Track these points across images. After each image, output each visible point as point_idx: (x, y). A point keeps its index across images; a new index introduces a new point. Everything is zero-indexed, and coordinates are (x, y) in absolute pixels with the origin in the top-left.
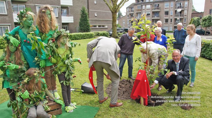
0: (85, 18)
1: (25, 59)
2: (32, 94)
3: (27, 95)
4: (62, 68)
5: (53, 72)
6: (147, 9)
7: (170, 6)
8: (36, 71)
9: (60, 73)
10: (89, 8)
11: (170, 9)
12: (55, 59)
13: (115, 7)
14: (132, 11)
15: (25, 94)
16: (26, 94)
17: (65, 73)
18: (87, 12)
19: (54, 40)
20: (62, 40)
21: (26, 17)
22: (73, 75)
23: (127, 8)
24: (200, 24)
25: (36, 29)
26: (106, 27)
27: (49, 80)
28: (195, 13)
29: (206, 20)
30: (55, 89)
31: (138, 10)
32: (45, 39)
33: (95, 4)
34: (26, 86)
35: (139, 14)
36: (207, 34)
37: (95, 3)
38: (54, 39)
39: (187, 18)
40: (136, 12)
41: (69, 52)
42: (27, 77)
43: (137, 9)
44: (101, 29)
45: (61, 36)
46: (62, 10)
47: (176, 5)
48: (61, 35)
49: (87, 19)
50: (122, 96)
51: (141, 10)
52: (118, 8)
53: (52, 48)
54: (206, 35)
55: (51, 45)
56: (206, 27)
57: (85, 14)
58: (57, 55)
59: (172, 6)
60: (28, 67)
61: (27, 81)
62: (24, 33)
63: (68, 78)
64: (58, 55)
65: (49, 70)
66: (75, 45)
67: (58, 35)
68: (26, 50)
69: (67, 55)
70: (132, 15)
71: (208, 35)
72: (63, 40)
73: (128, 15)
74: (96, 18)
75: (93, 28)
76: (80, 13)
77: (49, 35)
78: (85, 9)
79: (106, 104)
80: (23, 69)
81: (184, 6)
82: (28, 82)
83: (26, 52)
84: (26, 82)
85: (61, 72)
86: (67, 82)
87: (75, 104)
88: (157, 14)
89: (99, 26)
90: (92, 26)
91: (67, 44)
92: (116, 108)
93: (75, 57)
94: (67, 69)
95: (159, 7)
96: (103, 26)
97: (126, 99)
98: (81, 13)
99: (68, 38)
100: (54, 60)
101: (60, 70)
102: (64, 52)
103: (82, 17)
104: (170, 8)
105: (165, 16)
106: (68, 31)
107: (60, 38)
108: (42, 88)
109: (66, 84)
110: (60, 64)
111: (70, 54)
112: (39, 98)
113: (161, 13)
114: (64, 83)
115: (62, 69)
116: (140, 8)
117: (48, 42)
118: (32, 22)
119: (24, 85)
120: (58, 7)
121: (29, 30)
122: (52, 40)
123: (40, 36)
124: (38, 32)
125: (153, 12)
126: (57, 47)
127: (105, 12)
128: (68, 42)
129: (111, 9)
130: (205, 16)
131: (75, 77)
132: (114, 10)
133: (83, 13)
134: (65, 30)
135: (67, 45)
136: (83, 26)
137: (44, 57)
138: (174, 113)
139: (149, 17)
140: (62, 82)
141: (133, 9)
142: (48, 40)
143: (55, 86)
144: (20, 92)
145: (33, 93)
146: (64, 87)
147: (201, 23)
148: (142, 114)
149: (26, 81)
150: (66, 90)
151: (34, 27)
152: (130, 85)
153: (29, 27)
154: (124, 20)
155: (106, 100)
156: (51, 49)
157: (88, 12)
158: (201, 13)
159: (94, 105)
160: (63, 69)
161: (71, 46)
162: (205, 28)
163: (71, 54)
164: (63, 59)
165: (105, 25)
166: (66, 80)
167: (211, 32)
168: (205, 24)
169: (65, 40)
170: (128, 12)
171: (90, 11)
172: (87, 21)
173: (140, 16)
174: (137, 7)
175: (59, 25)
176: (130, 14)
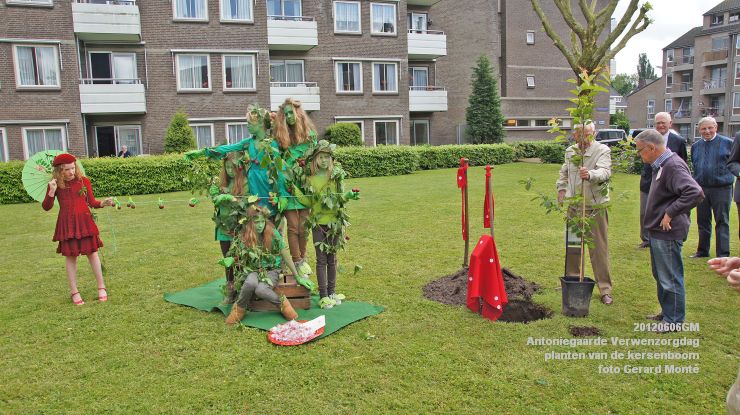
0: (488, 96)
4: (319, 216)
10: (507, 59)
13: (590, 54)
18: (494, 74)
23: (665, 50)
26: (566, 124)
31: (715, 56)
33: (529, 45)
35: (717, 70)
37: (530, 40)
40: (704, 64)
45: (316, 153)
46: (411, 71)
49: (492, 99)
50: (451, 296)
51: (729, 54)
52: (599, 59)
70: (689, 76)
73: (670, 79)
74: (533, 92)
75: (516, 127)
76: (470, 77)
78: (487, 65)
85: (319, 224)
86: (327, 246)
89: (539, 122)
90: (513, 122)
91: (330, 169)
98: (474, 79)
102: (325, 186)
103: (477, 90)
109: (325, 250)
115: (321, 218)
116: (724, 47)
120: (398, 62)
128: (332, 166)
129: (575, 61)
133: (480, 80)
136: (479, 122)
141: (692, 52)
150: (322, 262)
154: (650, 98)
157: (503, 71)
160: (324, 220)
165: (561, 120)
170: (669, 65)
171: (508, 71)
172: (495, 104)
173: (723, 78)
174: (710, 42)
175: (399, 119)
176: (677, 72)
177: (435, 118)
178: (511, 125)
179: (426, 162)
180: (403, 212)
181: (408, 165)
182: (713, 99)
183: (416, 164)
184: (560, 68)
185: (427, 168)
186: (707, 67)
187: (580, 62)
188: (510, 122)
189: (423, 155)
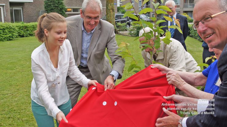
75: (72, 13)
90: (70, 9)
175: (3, 6)
177: (26, 6)
178: (69, 11)
179: (22, 32)
180: (10, 71)
181: (10, 35)
183: (16, 34)
185: (23, 36)
188: (68, 10)
189: (20, 28)
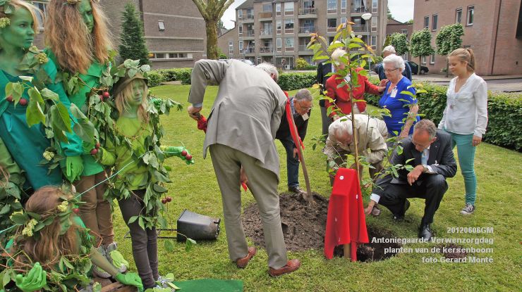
0: (136, 34)
1: (13, 159)
2: (54, 273)
3: (39, 279)
4: (131, 178)
5: (106, 194)
6: (287, 13)
7: (339, 7)
8: (63, 197)
9: (127, 193)
10: (144, 7)
11: (339, 13)
12: (110, 154)
13: (214, 5)
14: (249, 17)
15: (33, 276)
16: (35, 277)
17: (141, 192)
18: (138, 18)
19: (107, 93)
20: (129, 94)
21: (8, 16)
22: (163, 197)
23: (237, 10)
24: (407, 50)
25: (47, 60)
26: (190, 57)
27: (92, 216)
28: (394, 25)
29: (419, 40)
30: (111, 241)
31: (265, 15)
32: (78, 92)
34: (27, 246)
35: (267, 24)
36: (423, 72)
38: (106, 91)
39: (378, 36)
40: (260, 20)
41: (150, 130)
42: (31, 218)
43: (262, 12)
44: (177, 63)
45: (128, 81)
47: (352, 4)
48: (127, 77)
49: (139, 37)
50: (292, 239)
51: (273, 14)
52: (220, 9)
53: (100, 120)
54: (420, 74)
55: (97, 108)
56: (420, 56)
57: (135, 24)
58: (117, 139)
59: (344, 6)
60: (23, 183)
61: (33, 230)
62: (5, 73)
63: (151, 208)
64: (121, 138)
65: (91, 189)
66: (168, 108)
67: (117, 79)
68: (18, 130)
69: (146, 139)
70: (251, 27)
71: (424, 74)
72: (133, 93)
73: (241, 28)
74: (163, 33)
75: (156, 59)
76: (120, 20)
77: (88, 77)
78: (133, 10)
79: (257, 269)
80: (7, 191)
81: (371, 7)
82: (37, 234)
83: (18, 136)
84: (30, 234)
85: (132, 189)
86: (148, 219)
87: (171, 277)
88: (310, 25)
89: (171, 55)
90: (152, 55)
91: (144, 106)
92: (287, 275)
93: (167, 144)
94: (148, 181)
95: (314, 8)
96: (182, 55)
97: (304, 246)
98: (124, 21)
99: (146, 87)
100: (108, 157)
101: (126, 185)
102: (138, 131)
103: (127, 30)
104: (339, 11)
105: (329, 30)
106: (146, 68)
107: (124, 88)
108: (80, 249)
109: (145, 225)
110: (128, 166)
111: (155, 136)
112: (75, 280)
113: (319, 22)
114: (141, 224)
115: (133, 180)
116: (270, 11)
117: (88, 100)
118: (31, 35)
119: (20, 243)
121: (22, 63)
122: (100, 93)
123: (62, 81)
124: (52, 69)
125: (301, 20)
126: (115, 114)
127: (184, 19)
128: (146, 100)
129: (203, 10)
130: (418, 32)
131: (169, 200)
132: (209, 15)
133: (127, 22)
134: (138, 61)
135: (145, 108)
137: (78, 147)
138: (434, 272)
139: (292, 31)
140: (133, 219)
141: (252, 13)
142: (88, 95)
143: (110, 232)
144: (12, 270)
145: (56, 265)
146: (139, 235)
147: (410, 48)
148: (361, 284)
149: (28, 231)
150: (144, 242)
151: (38, 52)
152: (306, 209)
153: (22, 52)
154: (230, 39)
155: (252, 257)
156: (98, 122)
157: (142, 17)
158: (406, 24)
159: (226, 274)
160: (137, 182)
161: (156, 111)
162: (418, 58)
163: (156, 133)
164: (138, 150)
165: (186, 54)
166: (144, 213)
167: (430, 68)
168: (417, 50)
169: (139, 91)
170: (240, 19)
171: (144, 16)
172: (142, 41)
173: (270, 29)
174: (262, 6)
176: (245, 24)
182: (266, 42)
184: (181, 16)
186: (261, 22)
187: (206, 10)
